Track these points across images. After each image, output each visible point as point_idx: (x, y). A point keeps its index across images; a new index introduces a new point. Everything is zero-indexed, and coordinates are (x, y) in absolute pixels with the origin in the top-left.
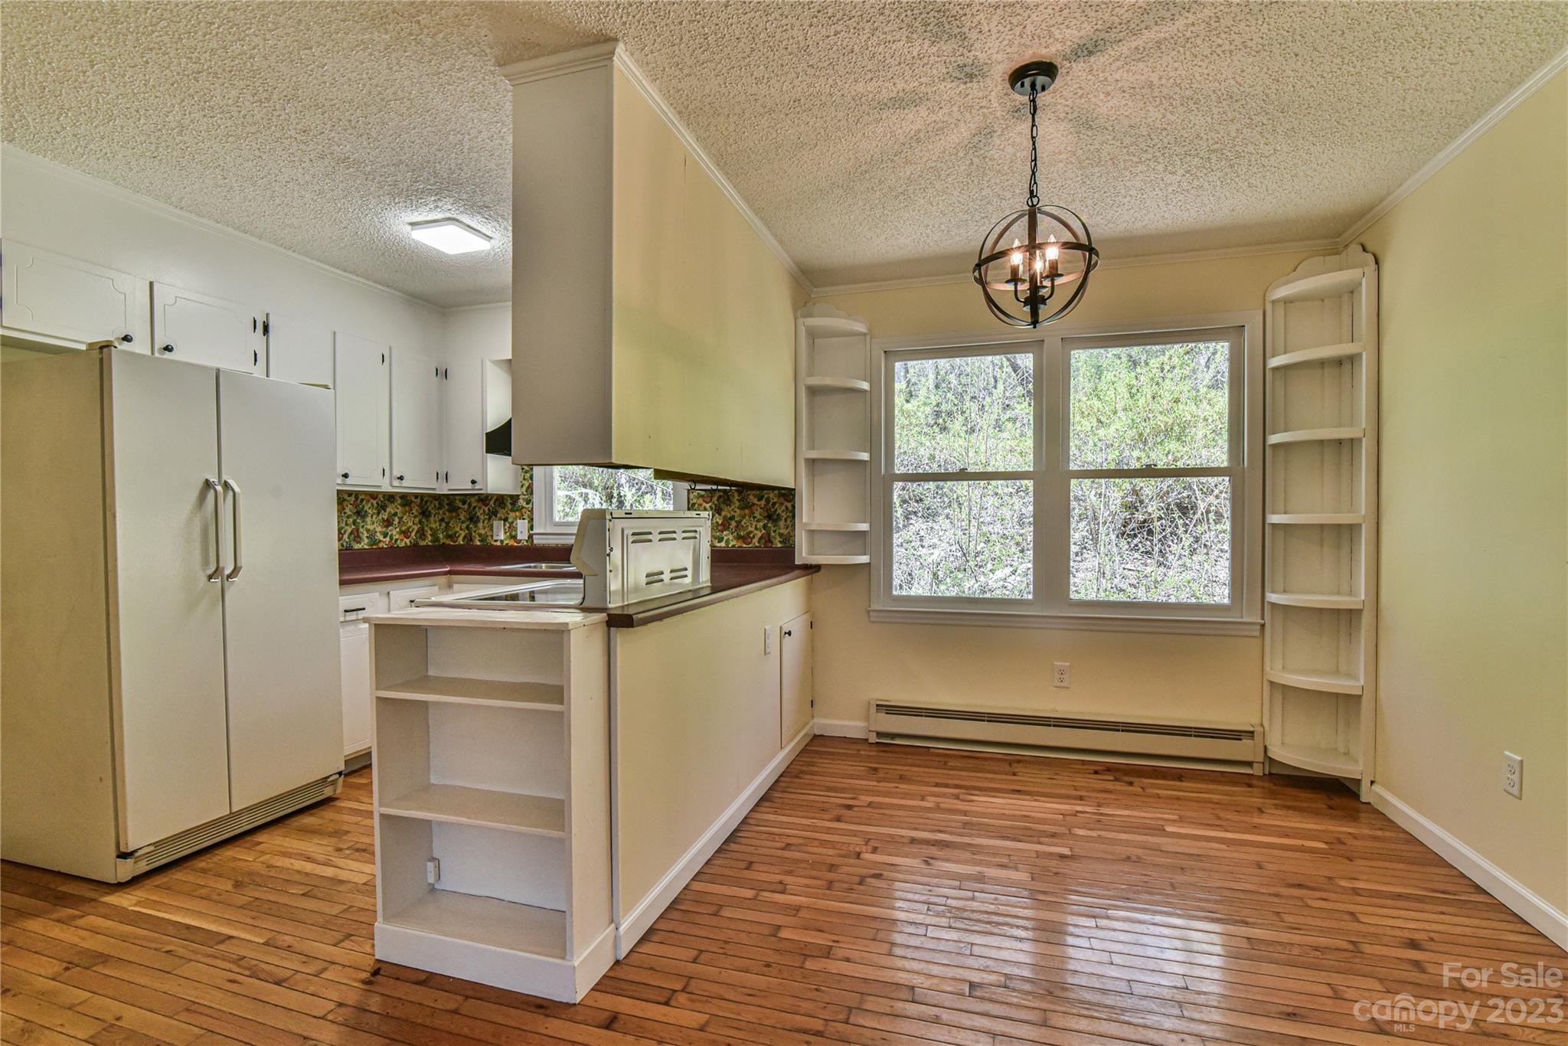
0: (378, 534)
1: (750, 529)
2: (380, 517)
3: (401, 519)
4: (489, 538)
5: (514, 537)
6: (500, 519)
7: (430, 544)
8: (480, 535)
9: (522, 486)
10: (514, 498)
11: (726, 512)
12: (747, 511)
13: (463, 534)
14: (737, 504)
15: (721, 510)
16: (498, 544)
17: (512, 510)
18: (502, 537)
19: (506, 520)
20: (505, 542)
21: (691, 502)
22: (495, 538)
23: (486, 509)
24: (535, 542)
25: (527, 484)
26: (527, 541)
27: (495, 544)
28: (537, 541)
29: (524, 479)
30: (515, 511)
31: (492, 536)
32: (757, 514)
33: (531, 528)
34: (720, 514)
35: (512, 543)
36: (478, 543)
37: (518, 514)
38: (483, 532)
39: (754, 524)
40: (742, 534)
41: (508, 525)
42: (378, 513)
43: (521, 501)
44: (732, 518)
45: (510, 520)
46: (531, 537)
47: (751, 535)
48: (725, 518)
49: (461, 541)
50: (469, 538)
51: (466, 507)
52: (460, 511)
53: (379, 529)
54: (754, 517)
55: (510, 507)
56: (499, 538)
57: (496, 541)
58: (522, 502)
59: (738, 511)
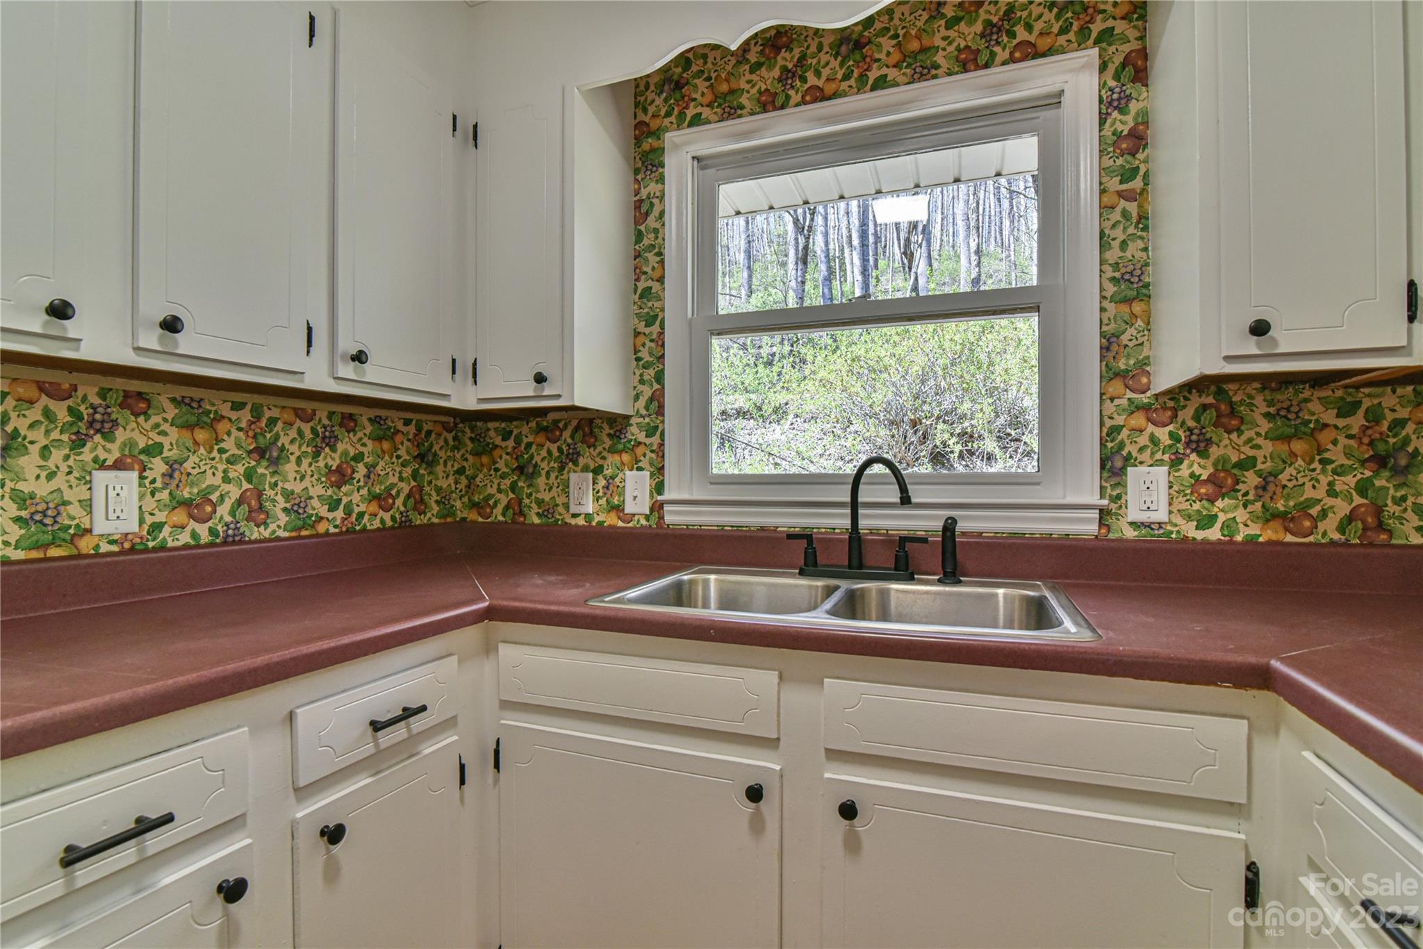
0: (315, 503)
1: (1309, 493)
2: (321, 464)
3: (371, 468)
4: (561, 509)
5: (618, 509)
6: (586, 469)
7: (435, 520)
8: (540, 502)
9: (637, 398)
10: (617, 423)
11: (1226, 448)
12: (1298, 446)
13: (504, 500)
14: (1265, 426)
15: (1209, 442)
16: (581, 521)
17: (612, 450)
18: (590, 507)
19: (597, 471)
20: (597, 519)
21: (1108, 423)
22: (573, 509)
23: (554, 448)
24: (668, 519)
25: (647, 392)
26: (647, 518)
27: (573, 522)
28: (673, 517)
29: (642, 382)
30: (620, 452)
31: (567, 507)
32: (1337, 455)
33: (659, 488)
34: (1203, 454)
35: (612, 520)
36: (537, 521)
37: (626, 457)
38: (546, 496)
39: (1324, 480)
40: (1280, 505)
41: (602, 482)
42: (316, 454)
43: (634, 429)
44: (1247, 464)
45: (608, 472)
46: (657, 508)
47: (1314, 511)
48: (1221, 465)
49: (498, 515)
50: (518, 508)
51: (510, 443)
52: (496, 453)
53: (317, 491)
54: (1324, 462)
55: (608, 443)
56: (583, 510)
57: (575, 516)
58: (635, 432)
59: (1268, 447)
